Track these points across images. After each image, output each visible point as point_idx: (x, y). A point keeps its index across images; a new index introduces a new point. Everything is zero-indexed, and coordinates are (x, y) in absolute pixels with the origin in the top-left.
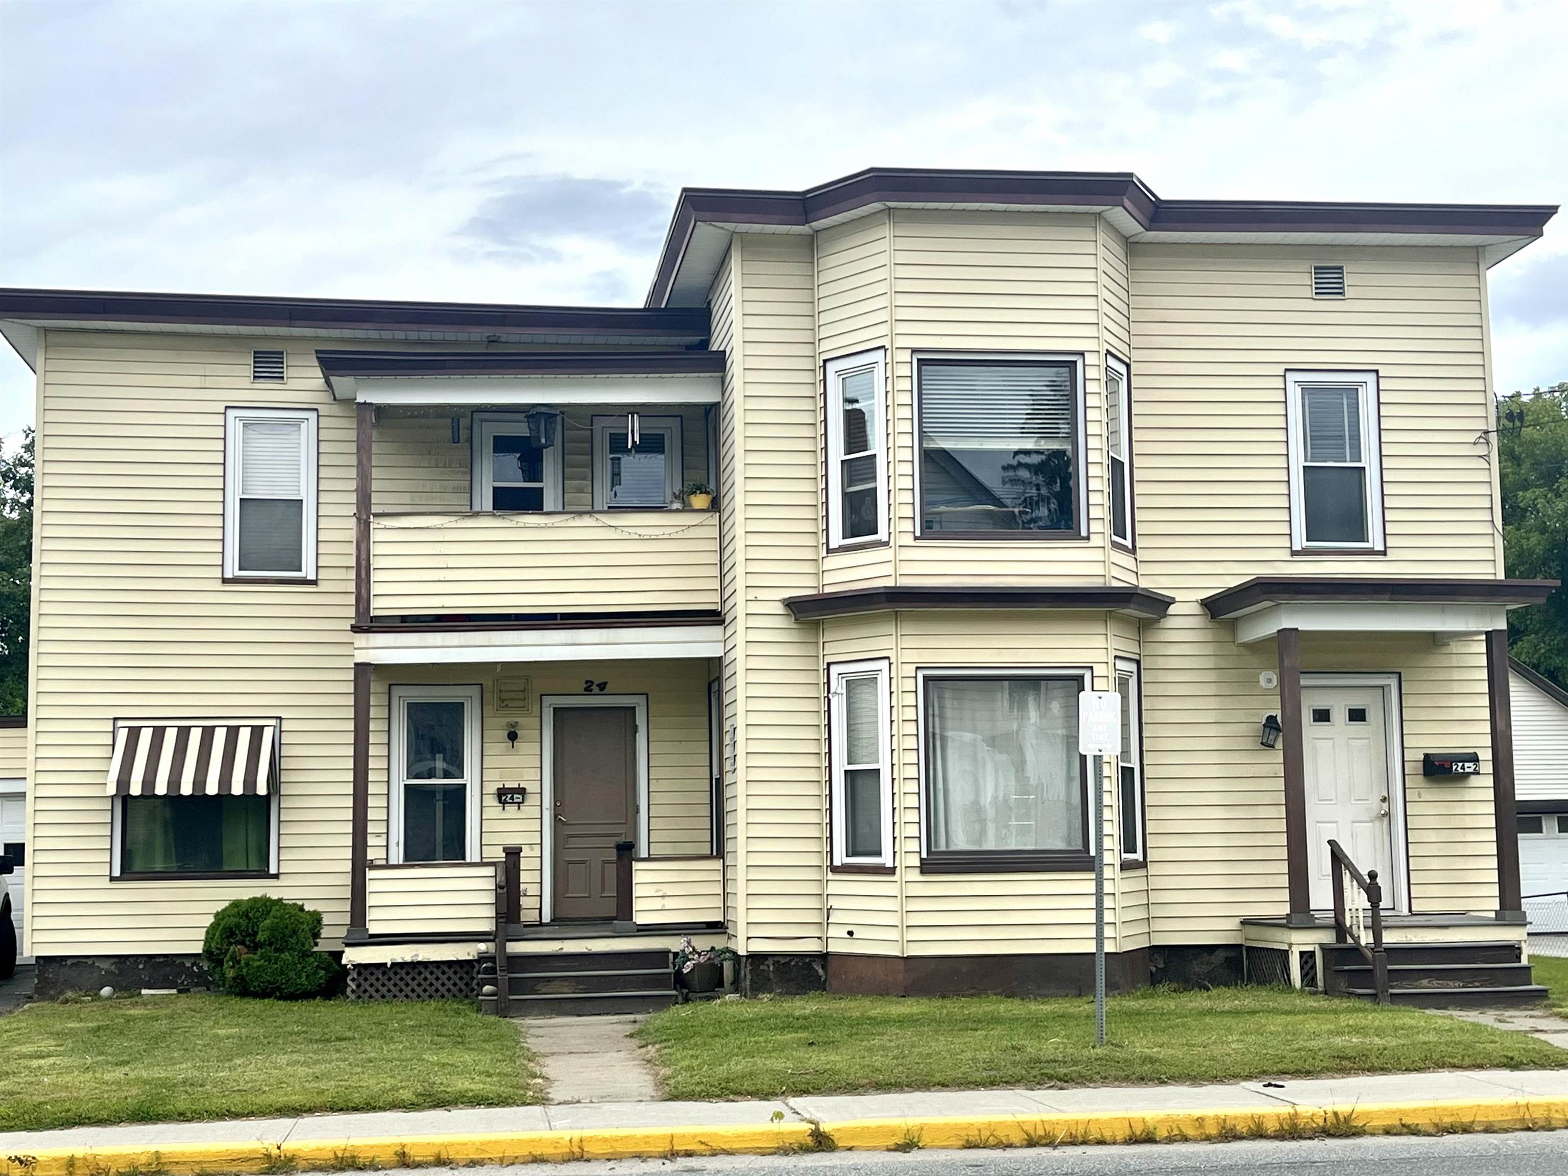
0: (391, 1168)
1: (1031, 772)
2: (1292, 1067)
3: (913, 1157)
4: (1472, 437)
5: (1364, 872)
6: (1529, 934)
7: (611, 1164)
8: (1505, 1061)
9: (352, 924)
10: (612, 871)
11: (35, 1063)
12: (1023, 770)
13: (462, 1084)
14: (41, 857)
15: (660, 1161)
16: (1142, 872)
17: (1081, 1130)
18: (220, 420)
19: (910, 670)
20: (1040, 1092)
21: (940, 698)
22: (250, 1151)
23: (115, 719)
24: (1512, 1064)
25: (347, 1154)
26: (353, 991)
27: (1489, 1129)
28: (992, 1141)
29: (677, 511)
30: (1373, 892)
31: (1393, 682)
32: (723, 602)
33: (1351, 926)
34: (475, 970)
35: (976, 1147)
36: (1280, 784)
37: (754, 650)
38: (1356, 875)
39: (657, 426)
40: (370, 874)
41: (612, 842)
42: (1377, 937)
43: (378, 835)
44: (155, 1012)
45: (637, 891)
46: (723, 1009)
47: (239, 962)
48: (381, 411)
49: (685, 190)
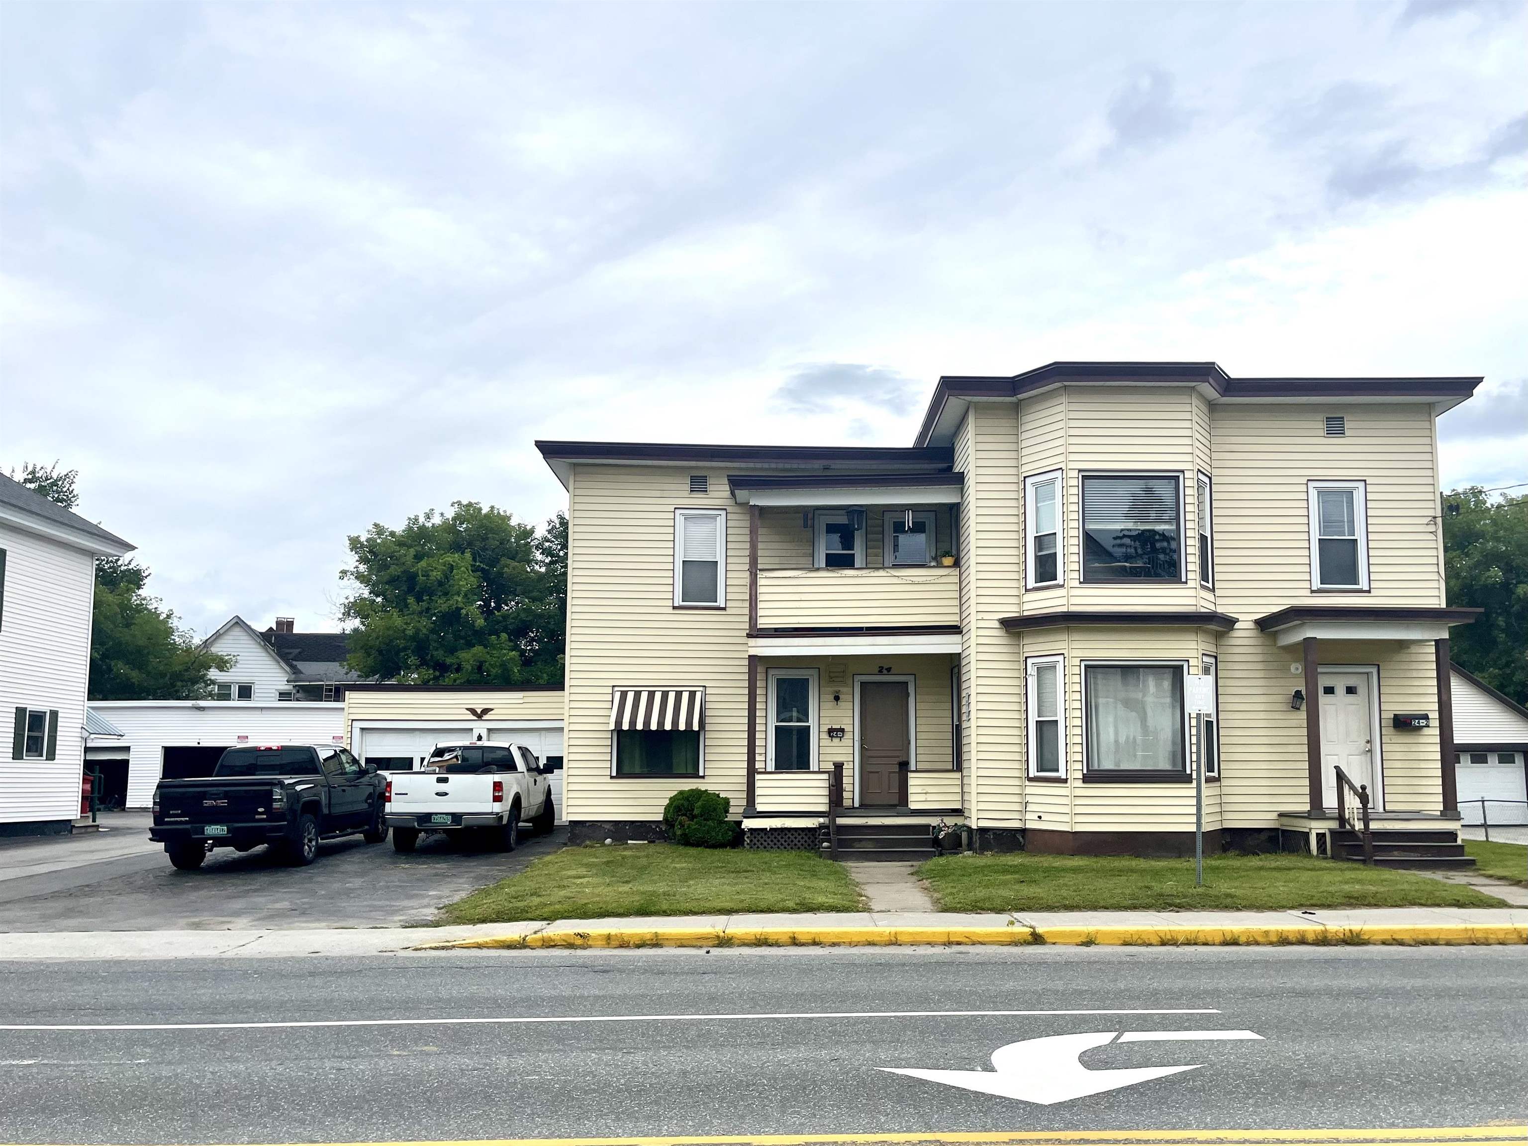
0: (787, 946)
1: (1150, 722)
2: (1319, 902)
3: (1092, 949)
4: (1426, 520)
5: (1358, 786)
6: (1462, 826)
7: (913, 948)
8: (1454, 902)
9: (747, 806)
10: (895, 778)
11: (579, 881)
12: (1146, 721)
13: (821, 899)
14: (572, 765)
15: (943, 947)
16: (1218, 784)
17: (1193, 936)
18: (671, 515)
19: (1077, 662)
20: (1164, 913)
21: (1095, 678)
22: (708, 934)
23: (614, 686)
24: (1459, 904)
25: (763, 937)
26: (748, 844)
27: (1448, 944)
28: (1139, 941)
29: (934, 567)
30: (1363, 797)
31: (1374, 670)
32: (962, 621)
33: (1349, 819)
34: (817, 834)
35: (1131, 945)
36: (1305, 732)
37: (981, 649)
38: (1352, 787)
39: (921, 517)
40: (757, 777)
41: (897, 760)
42: (1366, 825)
43: (760, 754)
44: (638, 854)
45: (911, 790)
46: (964, 860)
47: (683, 826)
48: (762, 510)
49: (942, 377)
